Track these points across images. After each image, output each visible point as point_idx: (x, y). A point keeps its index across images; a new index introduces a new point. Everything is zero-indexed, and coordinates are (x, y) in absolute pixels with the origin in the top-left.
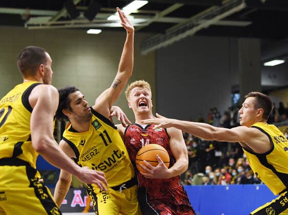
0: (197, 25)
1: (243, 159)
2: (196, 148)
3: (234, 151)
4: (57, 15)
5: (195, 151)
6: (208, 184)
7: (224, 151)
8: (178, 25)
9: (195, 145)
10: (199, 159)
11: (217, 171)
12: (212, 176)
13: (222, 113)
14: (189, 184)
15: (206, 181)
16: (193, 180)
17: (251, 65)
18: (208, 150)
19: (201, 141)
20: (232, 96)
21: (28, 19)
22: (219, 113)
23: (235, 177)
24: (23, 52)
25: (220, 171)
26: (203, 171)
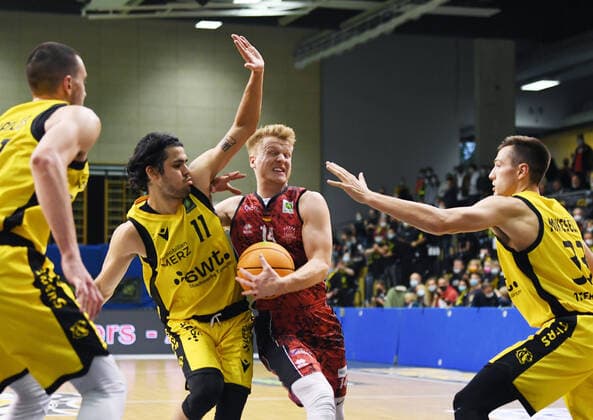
0: (399, 14)
1: (478, 262)
2: (393, 240)
3: (463, 246)
5: (392, 246)
6: (414, 305)
7: (445, 246)
8: (364, 15)
9: (391, 235)
10: (398, 260)
11: (431, 282)
12: (422, 290)
13: (442, 177)
14: (379, 305)
15: (412, 301)
16: (386, 298)
17: (497, 88)
18: (414, 244)
19: (402, 227)
20: (461, 145)
22: (435, 176)
23: (464, 294)
24: (38, 51)
25: (437, 283)
26: (406, 283)
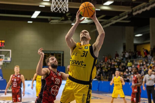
4: (61, 19)
21: (50, 21)
